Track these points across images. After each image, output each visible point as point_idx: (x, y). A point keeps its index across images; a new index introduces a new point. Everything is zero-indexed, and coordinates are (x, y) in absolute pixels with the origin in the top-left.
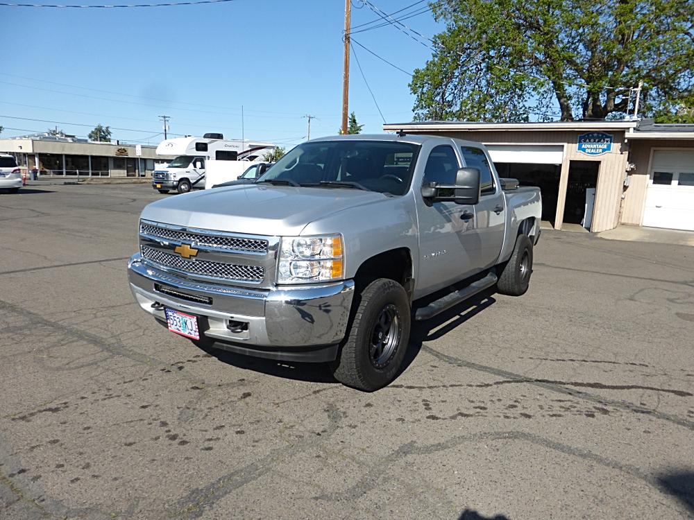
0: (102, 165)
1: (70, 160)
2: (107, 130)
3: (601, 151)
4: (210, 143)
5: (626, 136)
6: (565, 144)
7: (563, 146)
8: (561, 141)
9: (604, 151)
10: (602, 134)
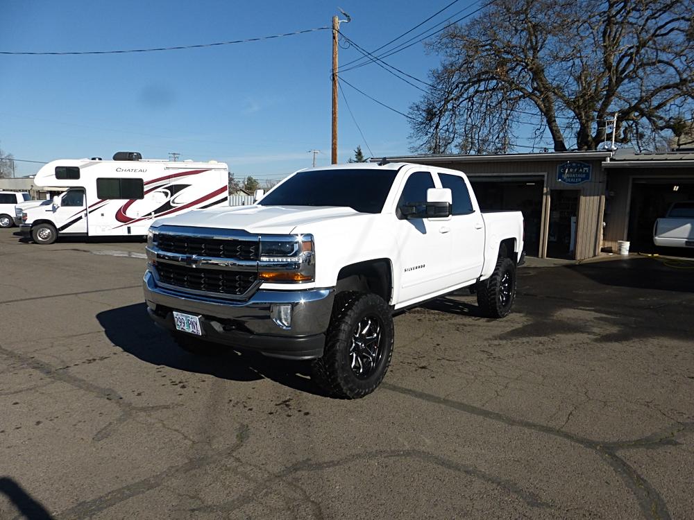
3: (580, 180)
5: (603, 165)
6: (545, 174)
7: (543, 176)
8: (541, 172)
9: (583, 179)
10: (581, 164)
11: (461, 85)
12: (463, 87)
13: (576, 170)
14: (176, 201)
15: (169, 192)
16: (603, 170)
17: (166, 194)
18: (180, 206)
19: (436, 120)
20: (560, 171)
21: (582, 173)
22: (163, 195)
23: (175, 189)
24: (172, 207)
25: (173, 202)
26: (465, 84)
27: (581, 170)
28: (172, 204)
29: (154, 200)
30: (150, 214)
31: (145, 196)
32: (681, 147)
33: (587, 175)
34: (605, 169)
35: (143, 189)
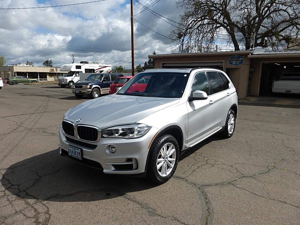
0: (44, 76)
1: (30, 74)
2: (51, 61)
3: (239, 64)
4: (82, 65)
5: (248, 57)
6: (224, 61)
7: (223, 62)
8: (222, 60)
9: (240, 63)
10: (239, 56)
11: (193, 22)
12: (194, 23)
13: (237, 59)
16: (248, 59)
19: (182, 38)
20: (230, 60)
21: (240, 60)
26: (195, 21)
27: (239, 59)
32: (289, 48)
33: (242, 61)
34: (249, 58)
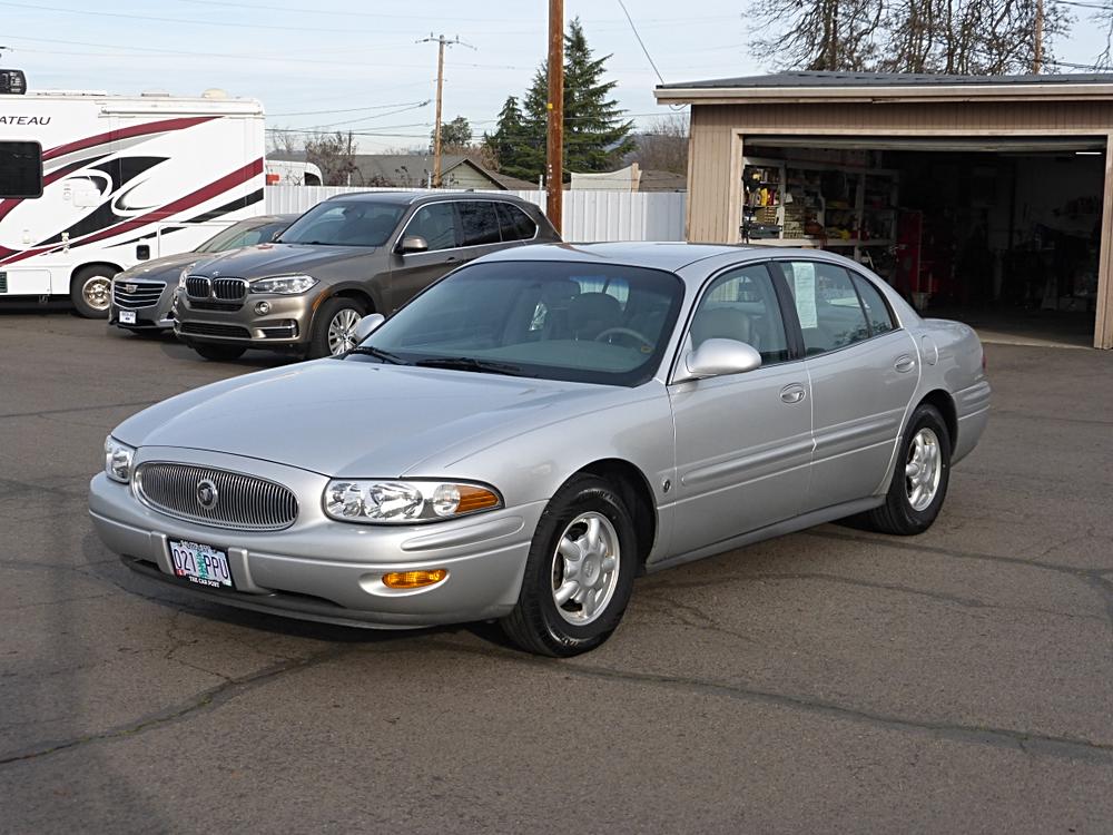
6: (1110, 133)
7: (1105, 139)
8: (1100, 126)
14: (127, 202)
15: (108, 178)
17: (101, 184)
18: (138, 214)
22: (92, 185)
23: (124, 171)
24: (116, 218)
25: (119, 205)
28: (116, 211)
29: (68, 199)
30: (58, 238)
31: (45, 189)
35: (39, 169)
